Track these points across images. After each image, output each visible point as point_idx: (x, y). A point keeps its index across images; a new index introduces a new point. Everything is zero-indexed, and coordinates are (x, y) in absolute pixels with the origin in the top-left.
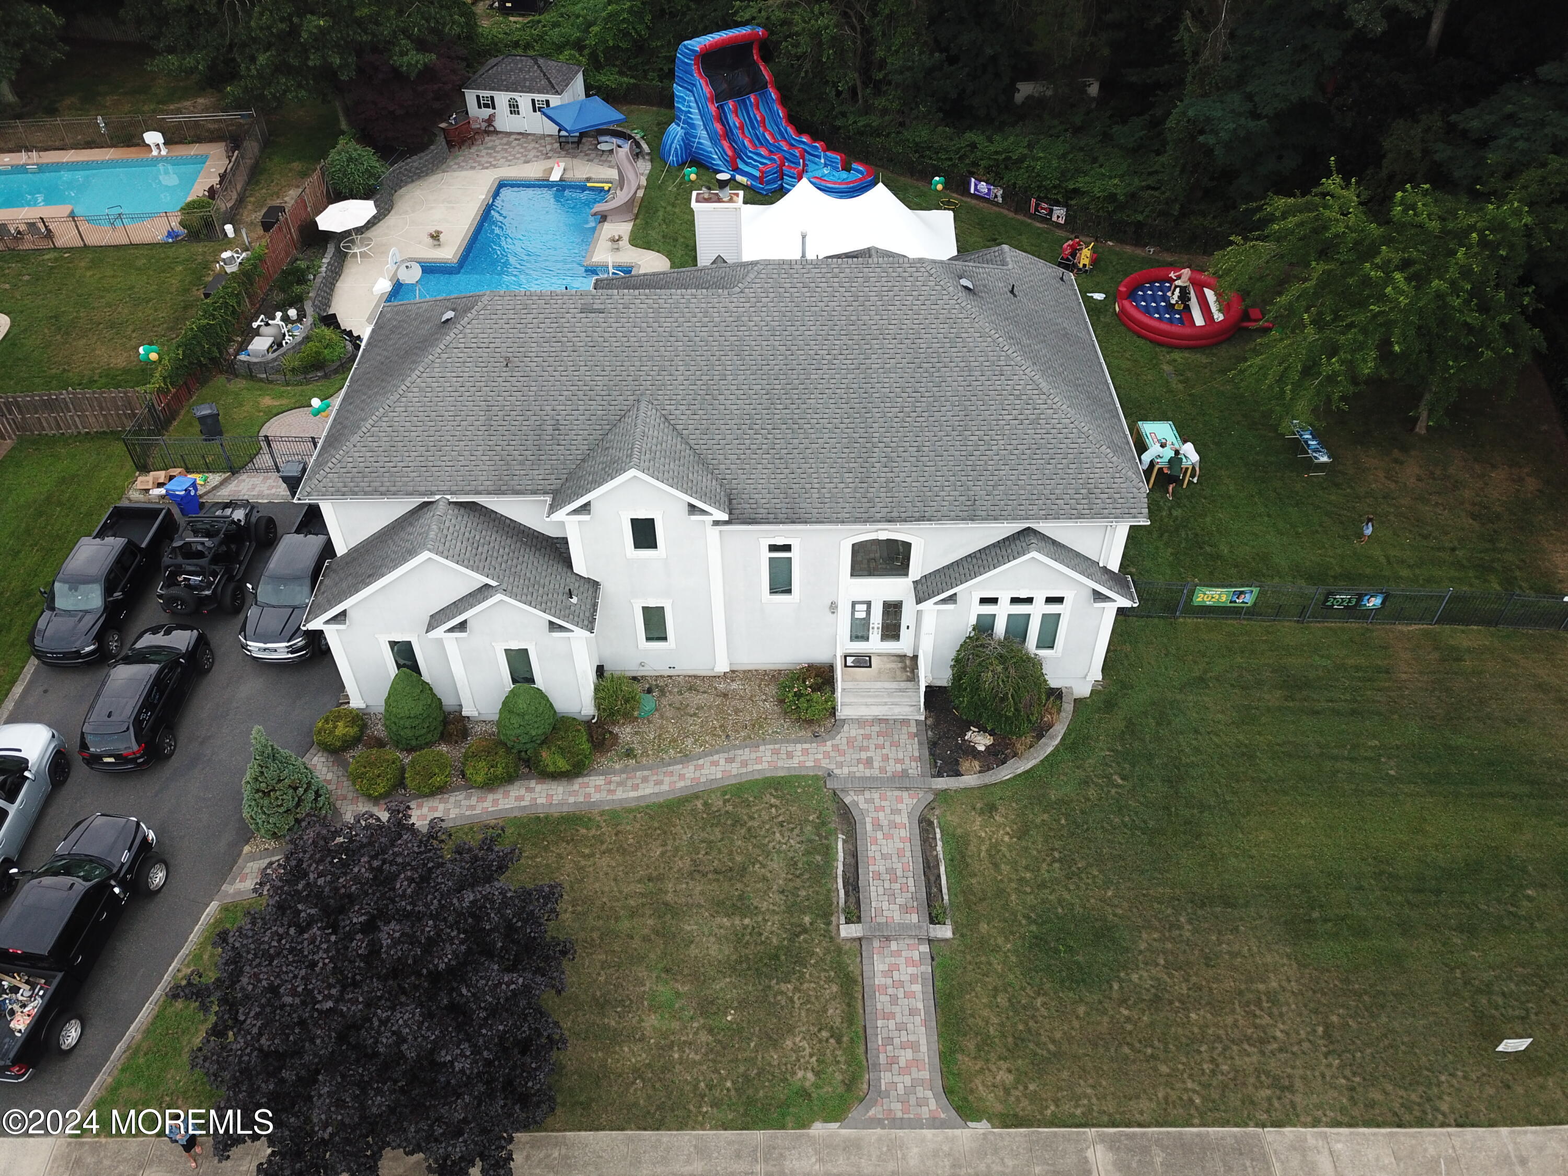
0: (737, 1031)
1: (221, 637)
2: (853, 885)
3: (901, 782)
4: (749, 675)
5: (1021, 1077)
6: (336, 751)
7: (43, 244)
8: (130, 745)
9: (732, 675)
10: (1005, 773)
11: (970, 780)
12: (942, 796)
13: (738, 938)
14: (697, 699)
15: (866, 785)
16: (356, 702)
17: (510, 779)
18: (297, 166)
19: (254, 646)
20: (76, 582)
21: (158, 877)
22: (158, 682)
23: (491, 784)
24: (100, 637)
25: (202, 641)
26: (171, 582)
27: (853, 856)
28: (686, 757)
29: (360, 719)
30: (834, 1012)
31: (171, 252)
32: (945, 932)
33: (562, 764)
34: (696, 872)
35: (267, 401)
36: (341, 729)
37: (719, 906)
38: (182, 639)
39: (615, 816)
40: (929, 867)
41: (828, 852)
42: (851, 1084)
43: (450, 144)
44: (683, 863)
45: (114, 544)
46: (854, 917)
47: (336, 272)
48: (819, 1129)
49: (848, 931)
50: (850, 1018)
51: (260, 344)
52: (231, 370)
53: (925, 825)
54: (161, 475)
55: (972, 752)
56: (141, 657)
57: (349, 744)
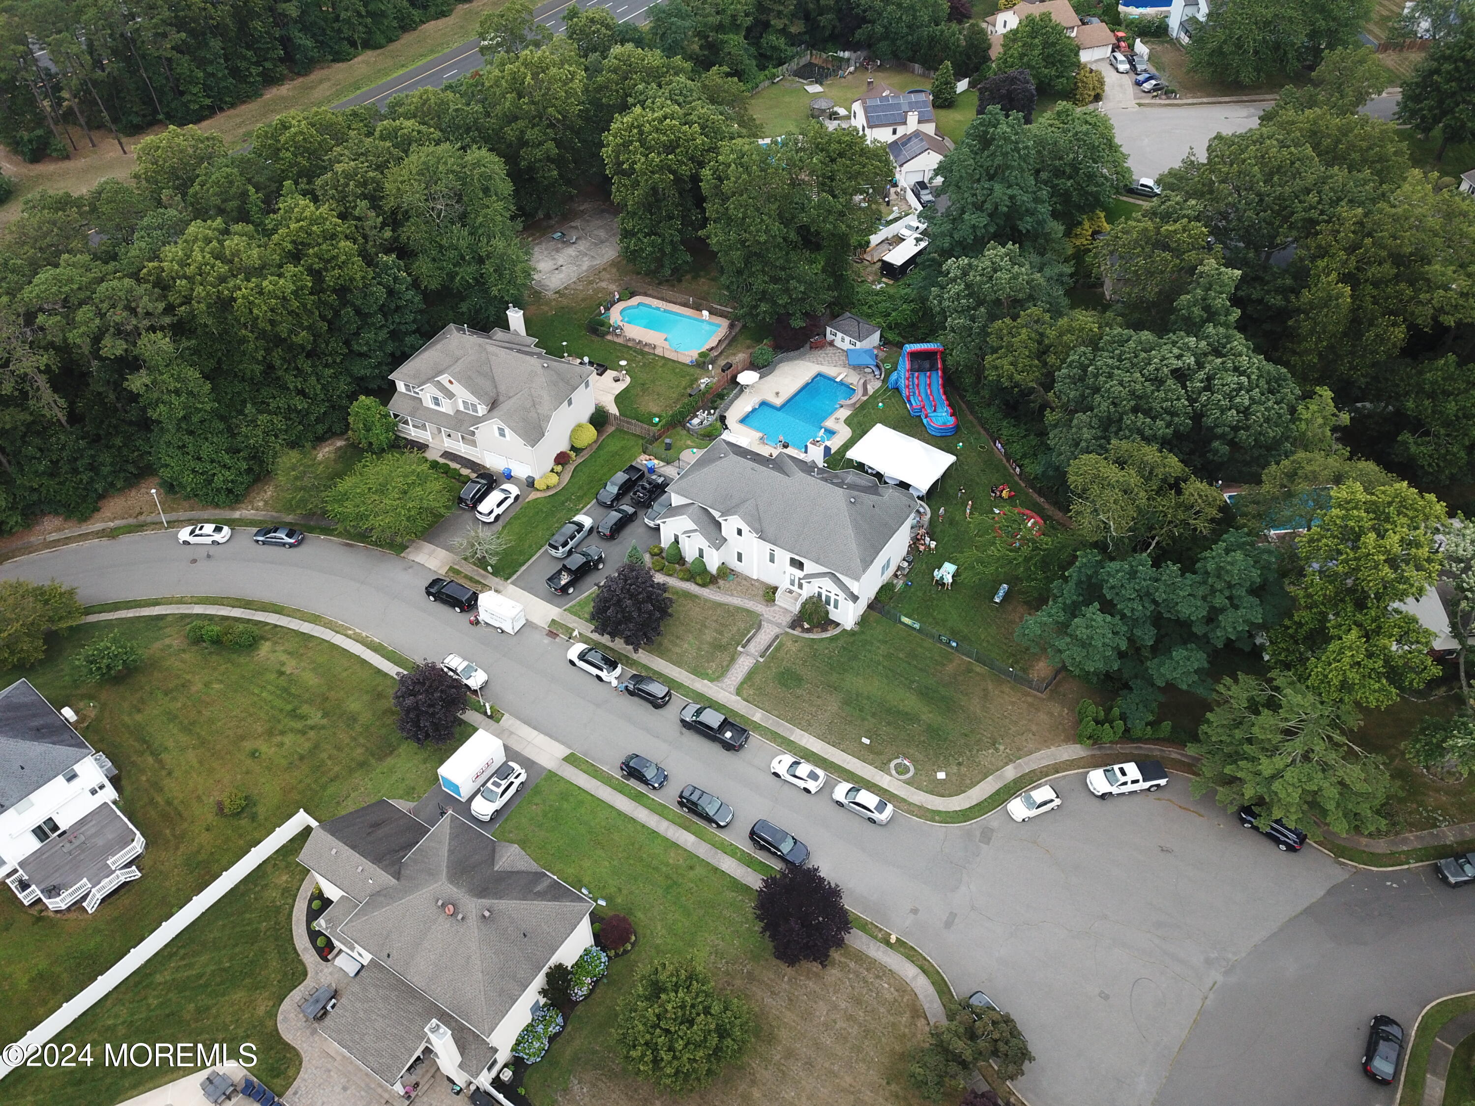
0: (702, 656)
1: (641, 513)
2: (749, 641)
3: (778, 625)
4: (762, 583)
5: (755, 694)
6: (653, 555)
7: (651, 351)
8: (608, 532)
9: (758, 580)
10: (806, 635)
11: (795, 632)
12: (787, 633)
13: (715, 639)
14: (745, 582)
15: (769, 621)
16: (662, 545)
17: (688, 580)
18: (748, 342)
19: (646, 520)
20: (613, 484)
21: (601, 566)
22: (621, 519)
23: (682, 579)
24: (612, 501)
25: (635, 513)
26: (635, 494)
27: (754, 635)
28: (732, 595)
29: (662, 550)
30: (725, 664)
31: (688, 369)
32: (761, 660)
33: (700, 582)
34: (716, 621)
35: (689, 442)
36: (656, 550)
37: (716, 631)
38: (630, 510)
39: (706, 600)
40: (770, 646)
41: (749, 632)
42: (718, 677)
43: (811, 348)
44: (715, 618)
45: (627, 477)
46: (744, 647)
47: (737, 397)
48: (706, 681)
49: (740, 648)
50: (728, 666)
51: (696, 421)
52: (684, 427)
53: (777, 637)
54: (648, 457)
55: (802, 627)
56: (619, 511)
57: (656, 555)
